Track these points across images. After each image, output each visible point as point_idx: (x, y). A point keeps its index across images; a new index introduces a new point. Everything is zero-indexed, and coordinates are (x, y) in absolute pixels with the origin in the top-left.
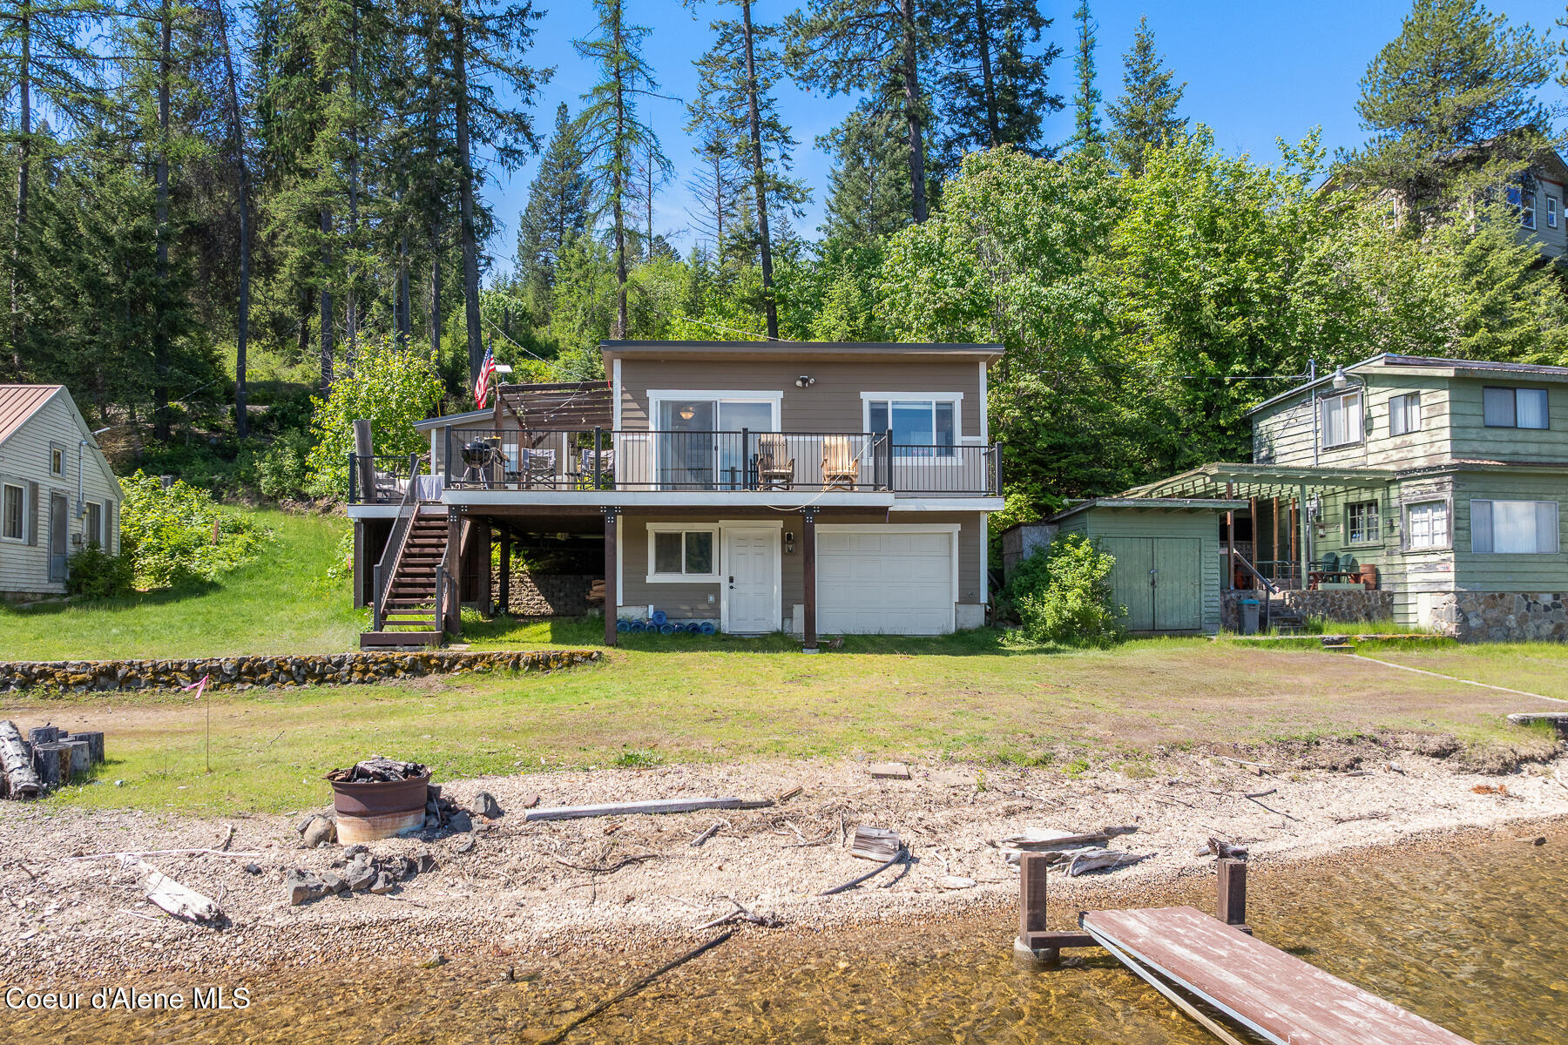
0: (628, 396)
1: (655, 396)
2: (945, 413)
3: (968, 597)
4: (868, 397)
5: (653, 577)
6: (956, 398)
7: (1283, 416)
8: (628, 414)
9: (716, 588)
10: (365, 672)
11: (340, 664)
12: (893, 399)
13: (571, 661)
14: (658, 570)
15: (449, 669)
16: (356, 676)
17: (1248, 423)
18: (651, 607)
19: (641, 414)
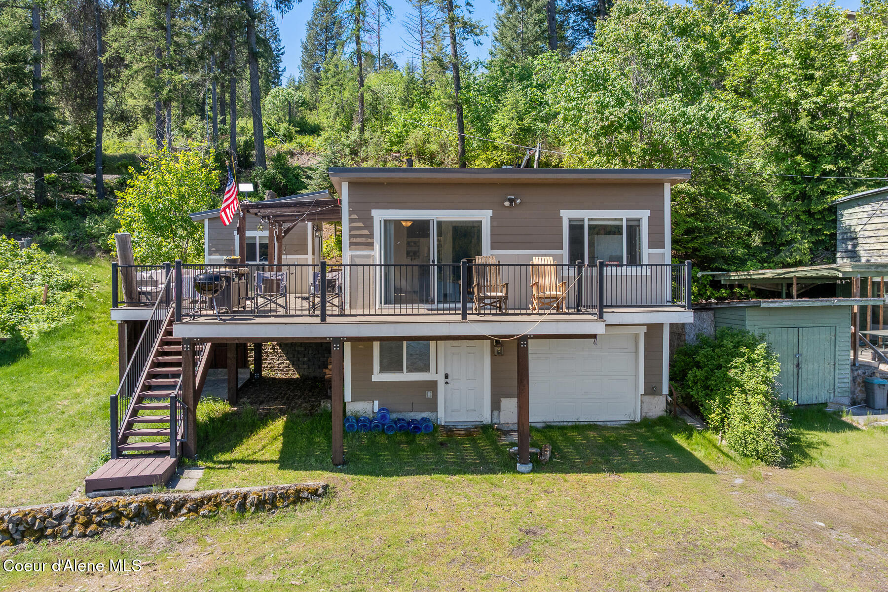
0: (354, 216)
1: (379, 215)
2: (634, 229)
3: (652, 390)
4: (567, 215)
5: (378, 376)
6: (644, 215)
7: (868, 208)
8: (354, 232)
9: (433, 385)
10: (86, 525)
11: (61, 517)
12: (588, 216)
13: (298, 497)
14: (383, 369)
15: (176, 513)
16: (78, 529)
17: (833, 210)
18: (376, 403)
19: (366, 232)
